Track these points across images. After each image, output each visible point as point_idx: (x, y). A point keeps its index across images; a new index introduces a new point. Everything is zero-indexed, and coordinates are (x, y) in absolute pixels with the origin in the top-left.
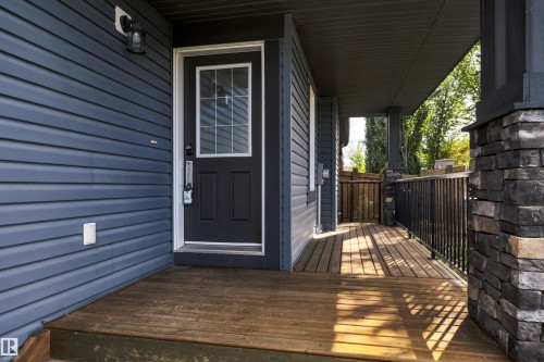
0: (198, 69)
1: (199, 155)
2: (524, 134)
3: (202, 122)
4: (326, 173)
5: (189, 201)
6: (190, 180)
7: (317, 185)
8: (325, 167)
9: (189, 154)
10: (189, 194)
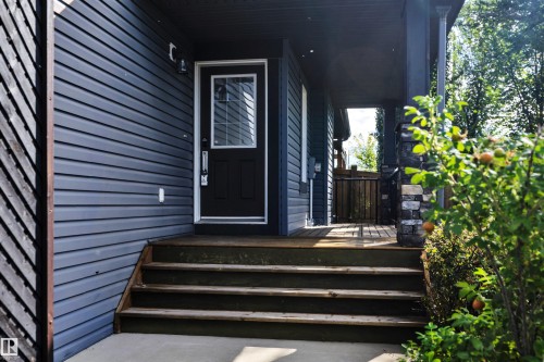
0: (213, 77)
1: (213, 146)
2: (404, 135)
3: (215, 121)
4: (318, 167)
5: (205, 184)
6: (205, 166)
7: (309, 179)
8: (317, 161)
9: (205, 145)
10: (205, 178)
